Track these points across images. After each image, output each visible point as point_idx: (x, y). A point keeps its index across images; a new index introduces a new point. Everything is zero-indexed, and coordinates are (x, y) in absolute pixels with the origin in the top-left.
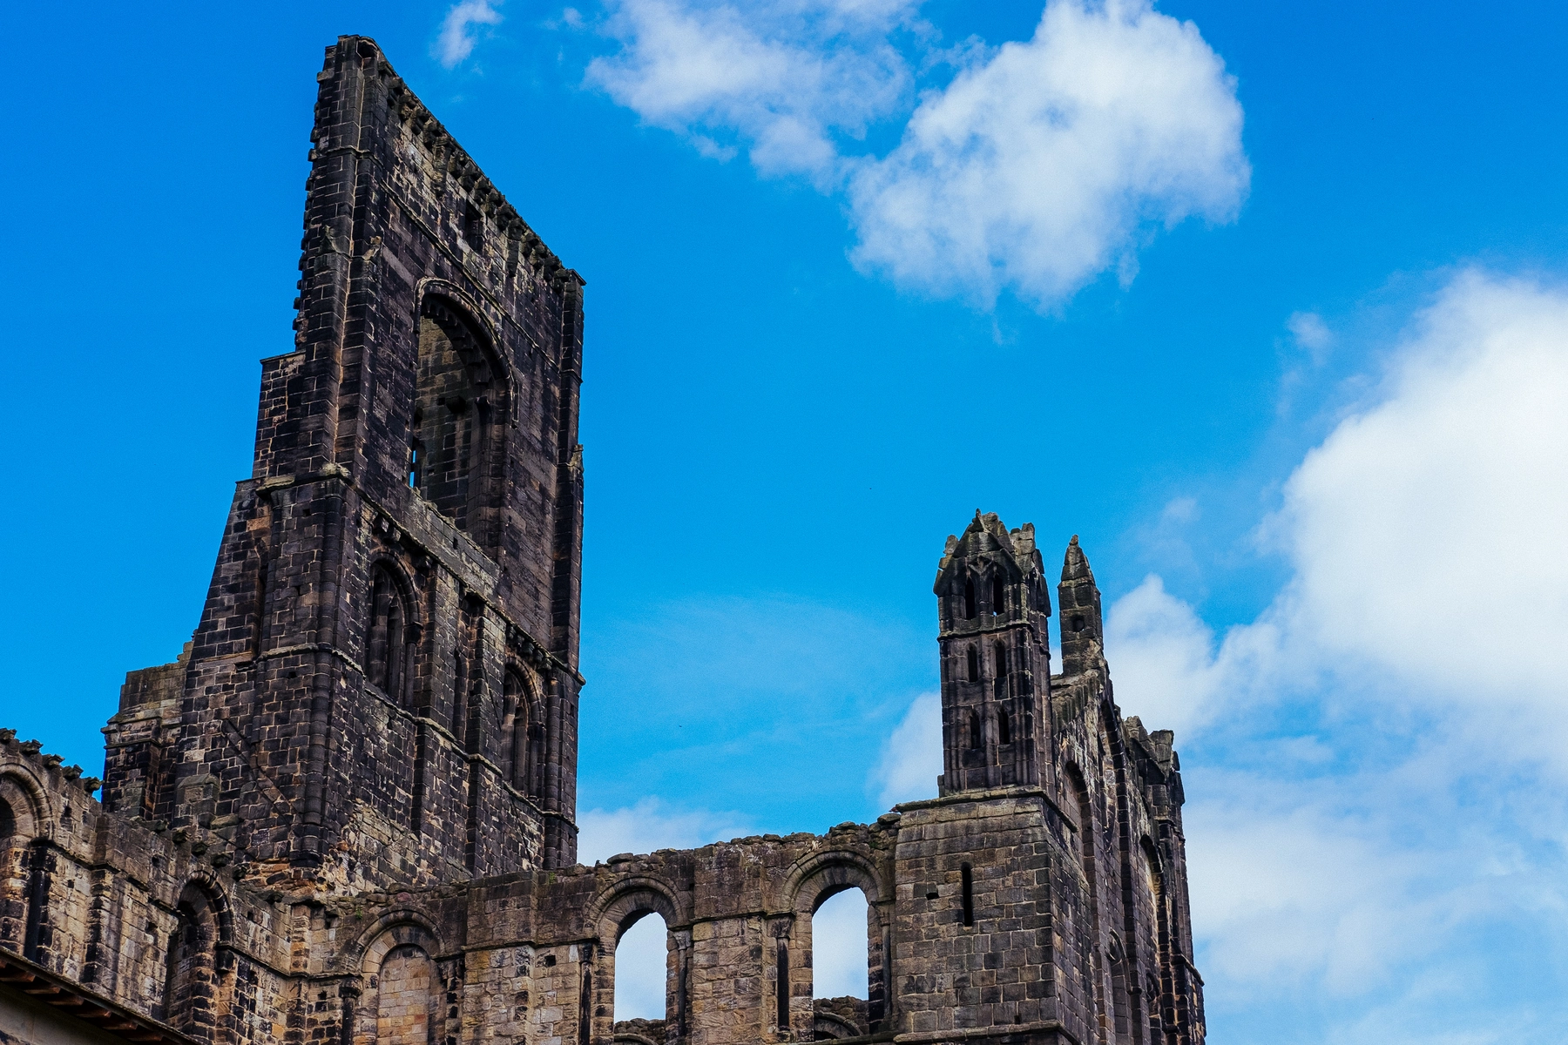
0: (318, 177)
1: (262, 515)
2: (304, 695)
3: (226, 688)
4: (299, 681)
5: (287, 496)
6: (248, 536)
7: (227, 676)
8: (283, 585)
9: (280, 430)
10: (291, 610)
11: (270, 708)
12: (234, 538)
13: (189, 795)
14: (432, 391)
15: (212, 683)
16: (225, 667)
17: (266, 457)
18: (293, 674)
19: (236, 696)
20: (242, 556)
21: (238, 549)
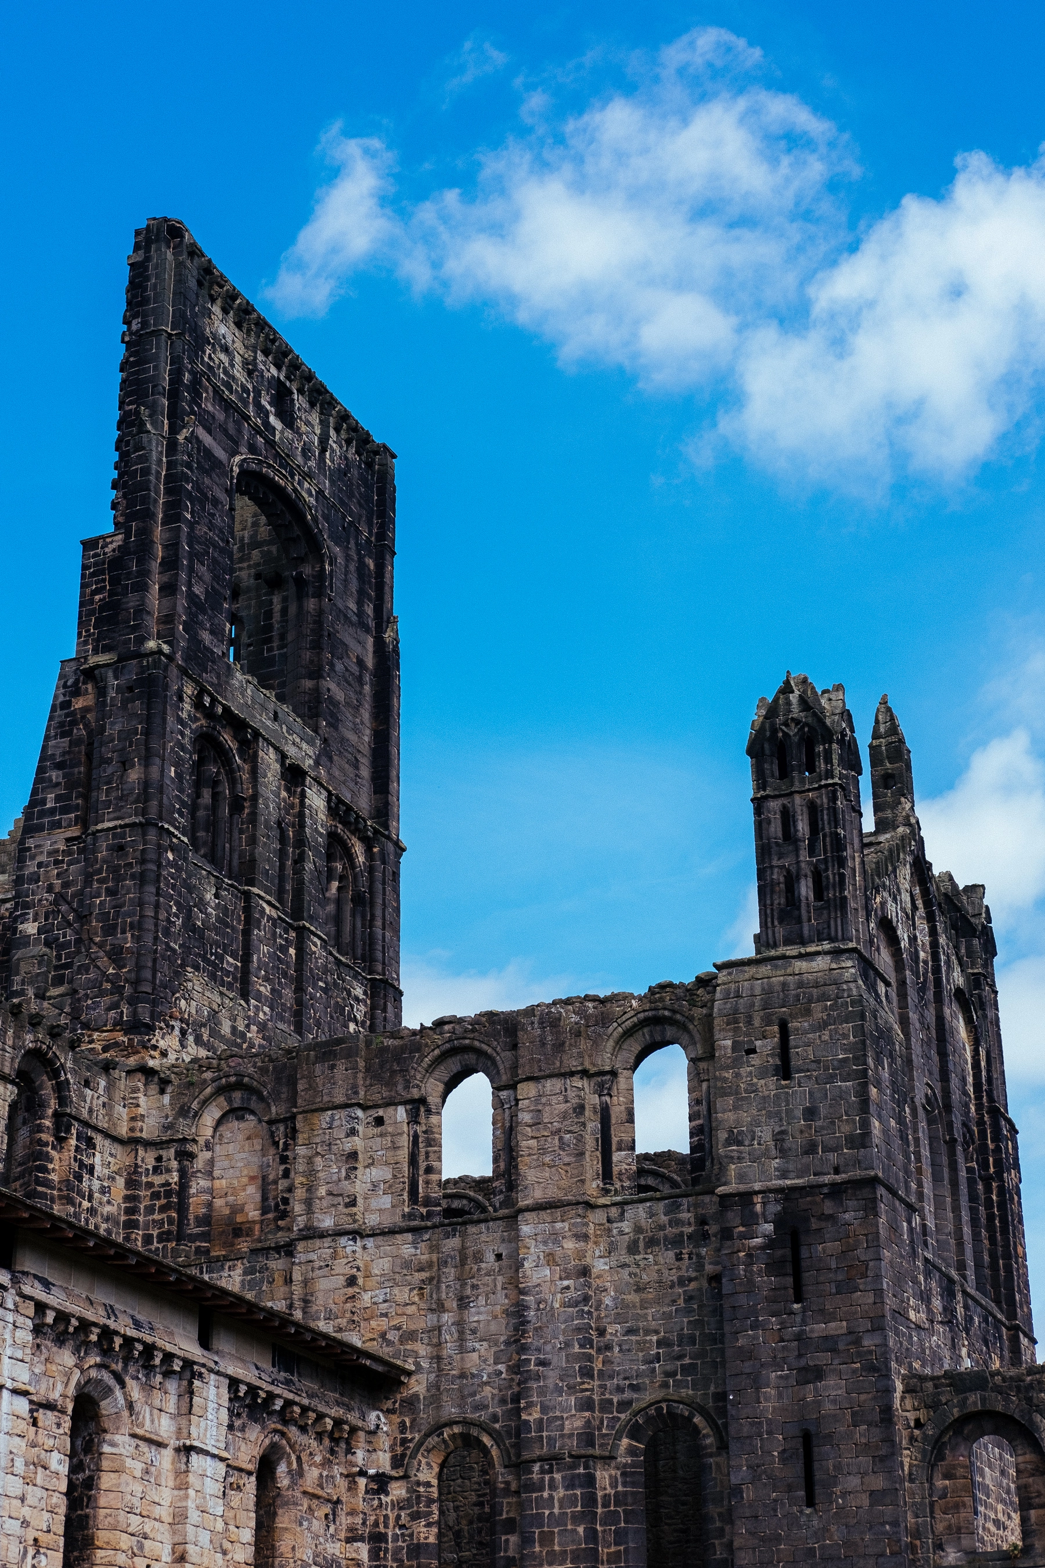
0: (132, 359)
1: (86, 692)
2: (132, 868)
3: (57, 862)
4: (127, 855)
5: (110, 674)
6: (73, 714)
7: (57, 851)
8: (109, 761)
9: (102, 608)
10: (118, 785)
11: (99, 881)
12: (60, 716)
13: (24, 967)
14: (249, 567)
15: (43, 858)
16: (55, 842)
17: (89, 636)
18: (121, 848)
19: (66, 870)
21: (64, 726)
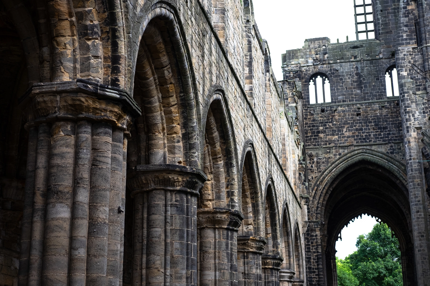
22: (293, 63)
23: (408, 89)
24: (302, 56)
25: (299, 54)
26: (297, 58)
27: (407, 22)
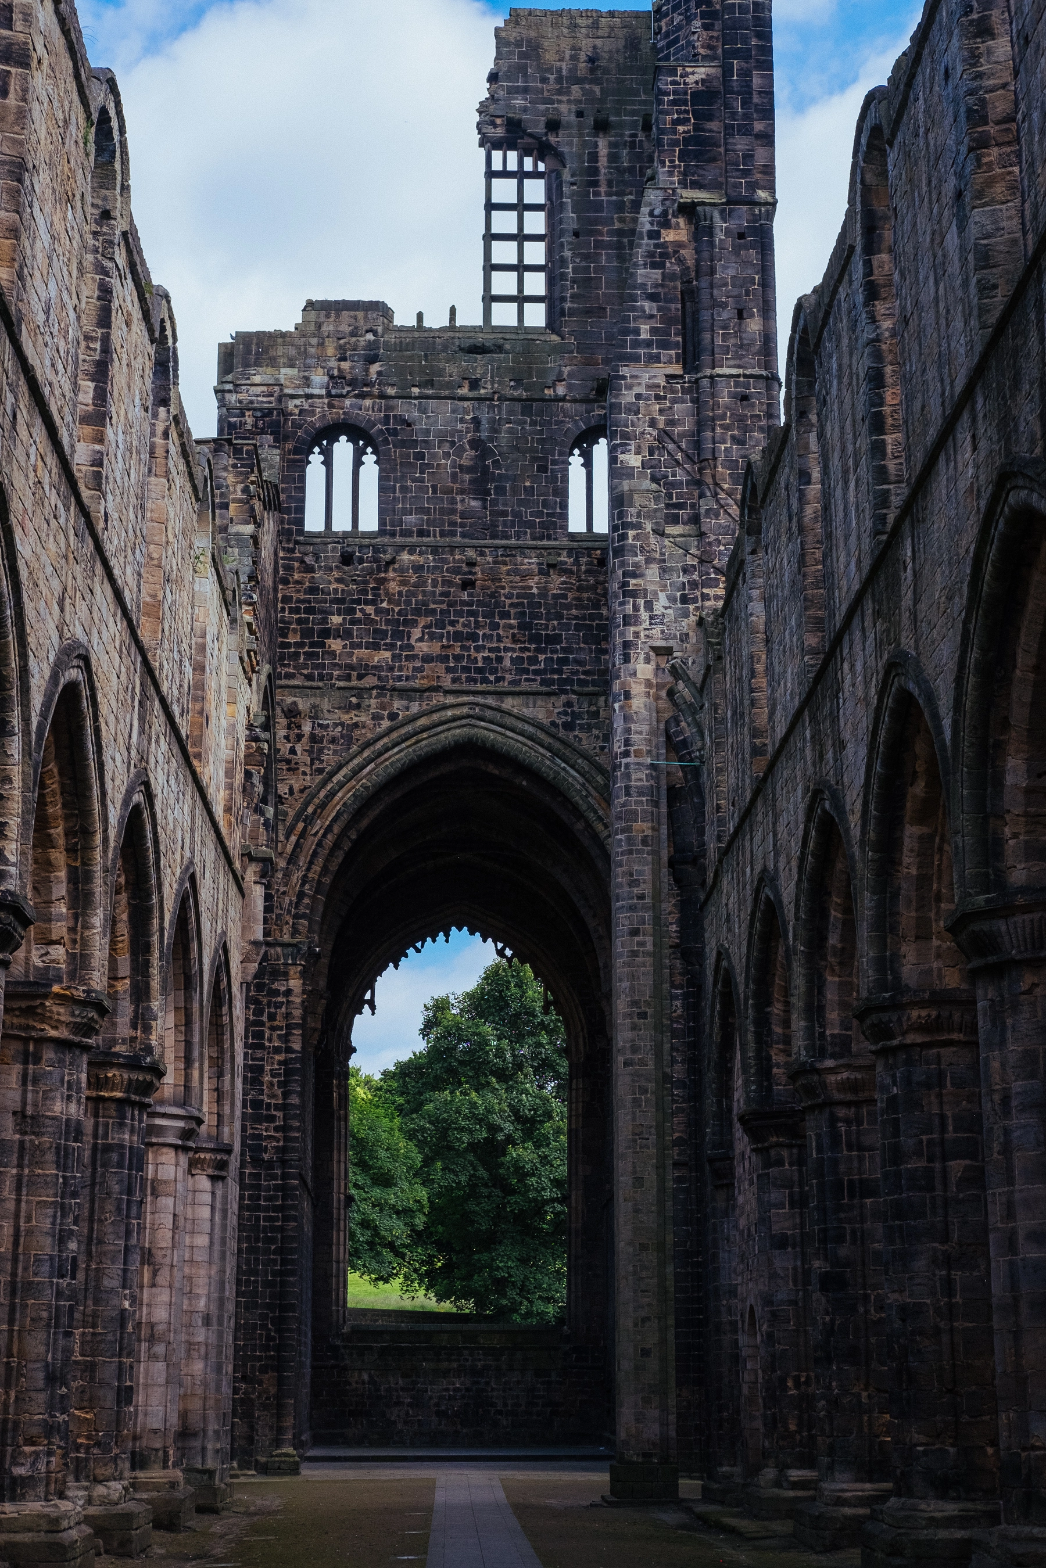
1: (677, 227)
2: (760, 420)
4: (753, 405)
5: (716, 215)
6: (664, 245)
7: (657, 386)
8: (724, 306)
9: (687, 141)
10: (736, 332)
11: (724, 427)
12: (647, 245)
13: (638, 500)
14: (569, 101)
15: (642, 390)
16: (654, 376)
17: (674, 167)
18: (745, 398)
19: (671, 408)
20: (660, 265)
21: (655, 257)
22: (257, 379)
23: (639, 515)
24: (290, 360)
25: (280, 351)
26: (273, 362)
27: (656, 286)
